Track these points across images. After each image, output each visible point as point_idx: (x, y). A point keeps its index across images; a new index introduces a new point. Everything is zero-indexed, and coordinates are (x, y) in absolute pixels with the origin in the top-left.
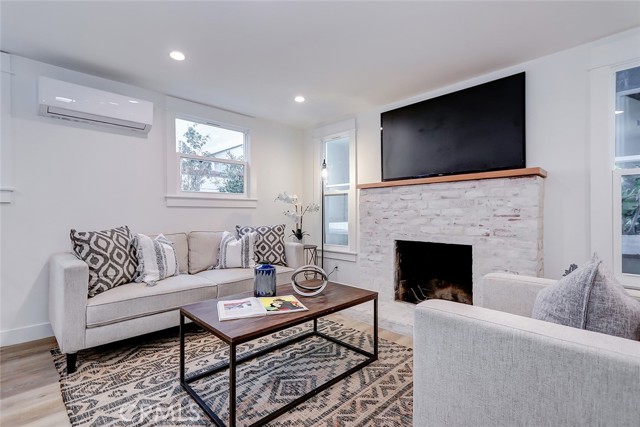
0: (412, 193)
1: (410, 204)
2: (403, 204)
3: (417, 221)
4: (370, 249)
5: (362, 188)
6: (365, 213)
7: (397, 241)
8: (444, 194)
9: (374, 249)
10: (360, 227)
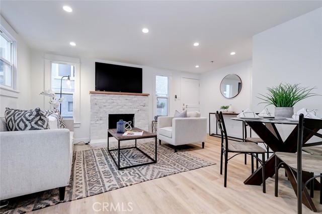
0: (116, 97)
1: (115, 101)
2: (112, 101)
3: (118, 107)
4: (97, 119)
5: (91, 93)
6: (94, 104)
7: (109, 115)
8: (127, 98)
9: (99, 119)
10: (90, 110)
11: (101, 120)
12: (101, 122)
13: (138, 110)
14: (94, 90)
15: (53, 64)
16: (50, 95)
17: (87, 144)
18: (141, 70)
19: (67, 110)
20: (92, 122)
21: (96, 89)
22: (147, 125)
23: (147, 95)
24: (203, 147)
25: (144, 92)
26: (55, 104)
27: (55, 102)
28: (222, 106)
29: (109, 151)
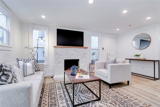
1: (68, 52)
2: (66, 51)
3: (70, 55)
4: (58, 62)
5: (55, 47)
6: (56, 53)
7: (65, 60)
8: (75, 50)
9: (59, 62)
10: (54, 57)
11: (60, 63)
12: (60, 64)
13: (81, 57)
14: (56, 45)
15: (34, 31)
16: (31, 49)
17: (52, 77)
18: (83, 33)
19: (43, 56)
20: (55, 64)
21: (58, 44)
22: (87, 66)
23: (86, 48)
24: (128, 84)
25: (85, 46)
26: (33, 54)
27: (33, 53)
28: (136, 54)
29: (65, 84)
